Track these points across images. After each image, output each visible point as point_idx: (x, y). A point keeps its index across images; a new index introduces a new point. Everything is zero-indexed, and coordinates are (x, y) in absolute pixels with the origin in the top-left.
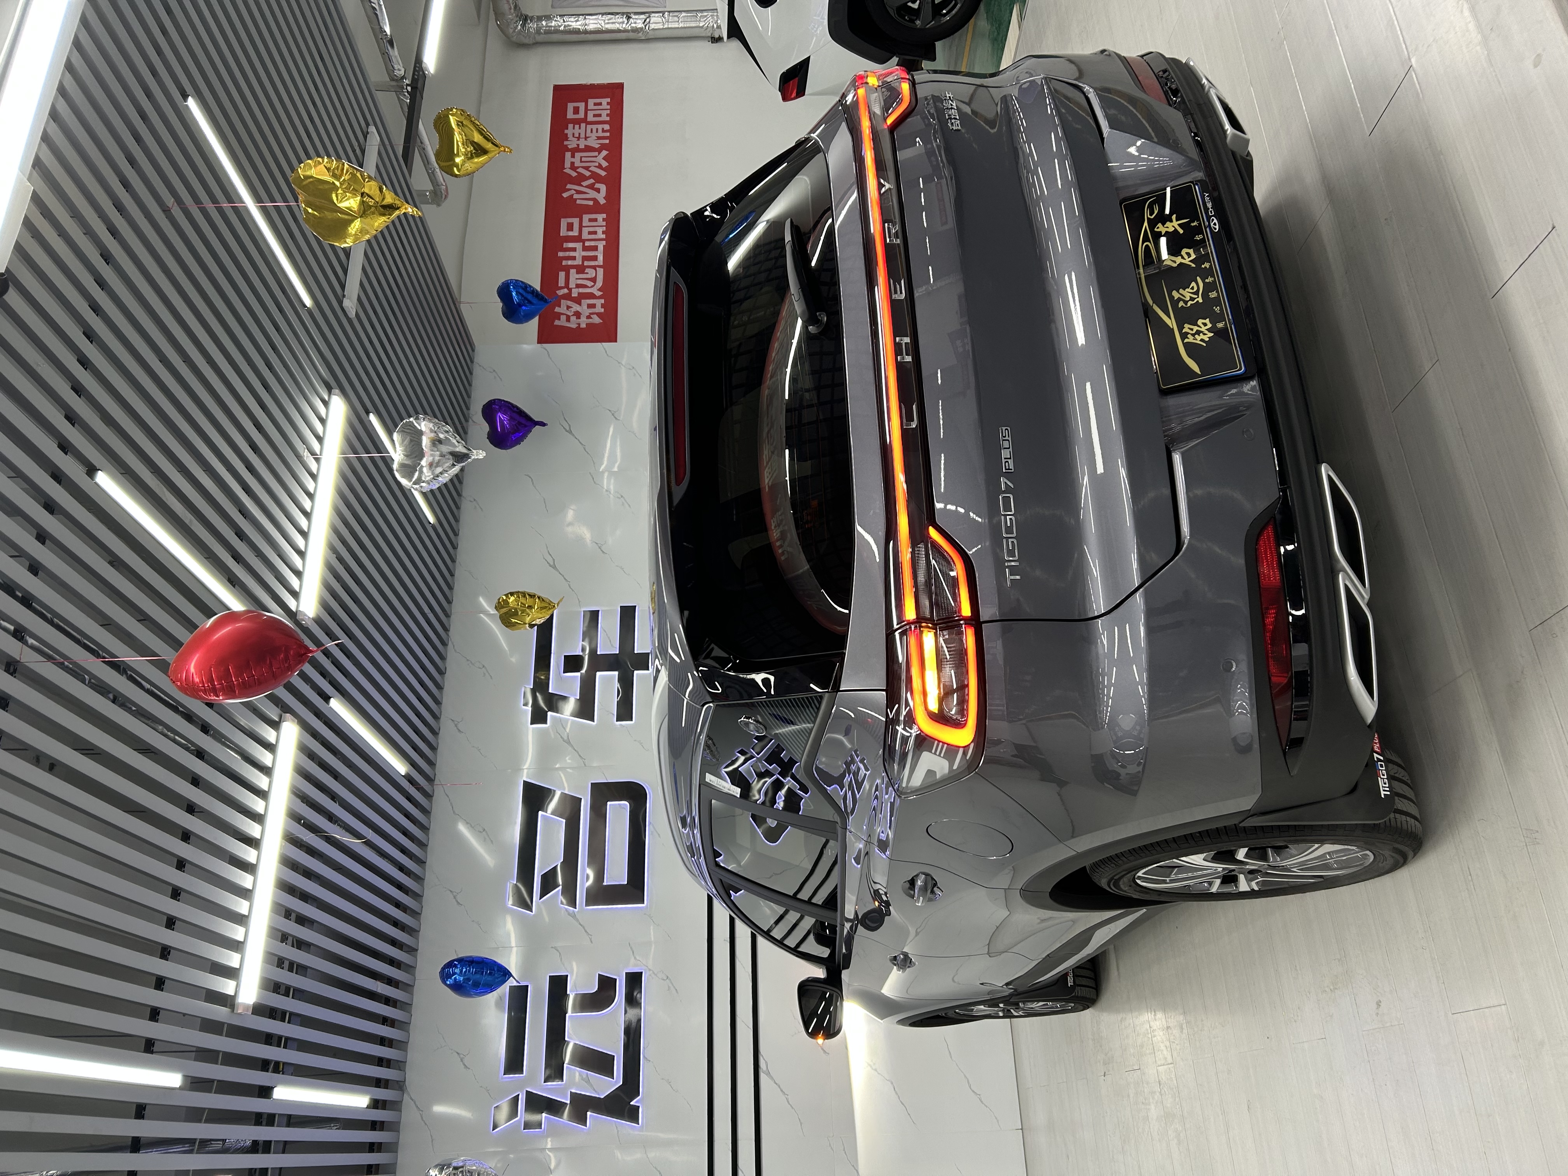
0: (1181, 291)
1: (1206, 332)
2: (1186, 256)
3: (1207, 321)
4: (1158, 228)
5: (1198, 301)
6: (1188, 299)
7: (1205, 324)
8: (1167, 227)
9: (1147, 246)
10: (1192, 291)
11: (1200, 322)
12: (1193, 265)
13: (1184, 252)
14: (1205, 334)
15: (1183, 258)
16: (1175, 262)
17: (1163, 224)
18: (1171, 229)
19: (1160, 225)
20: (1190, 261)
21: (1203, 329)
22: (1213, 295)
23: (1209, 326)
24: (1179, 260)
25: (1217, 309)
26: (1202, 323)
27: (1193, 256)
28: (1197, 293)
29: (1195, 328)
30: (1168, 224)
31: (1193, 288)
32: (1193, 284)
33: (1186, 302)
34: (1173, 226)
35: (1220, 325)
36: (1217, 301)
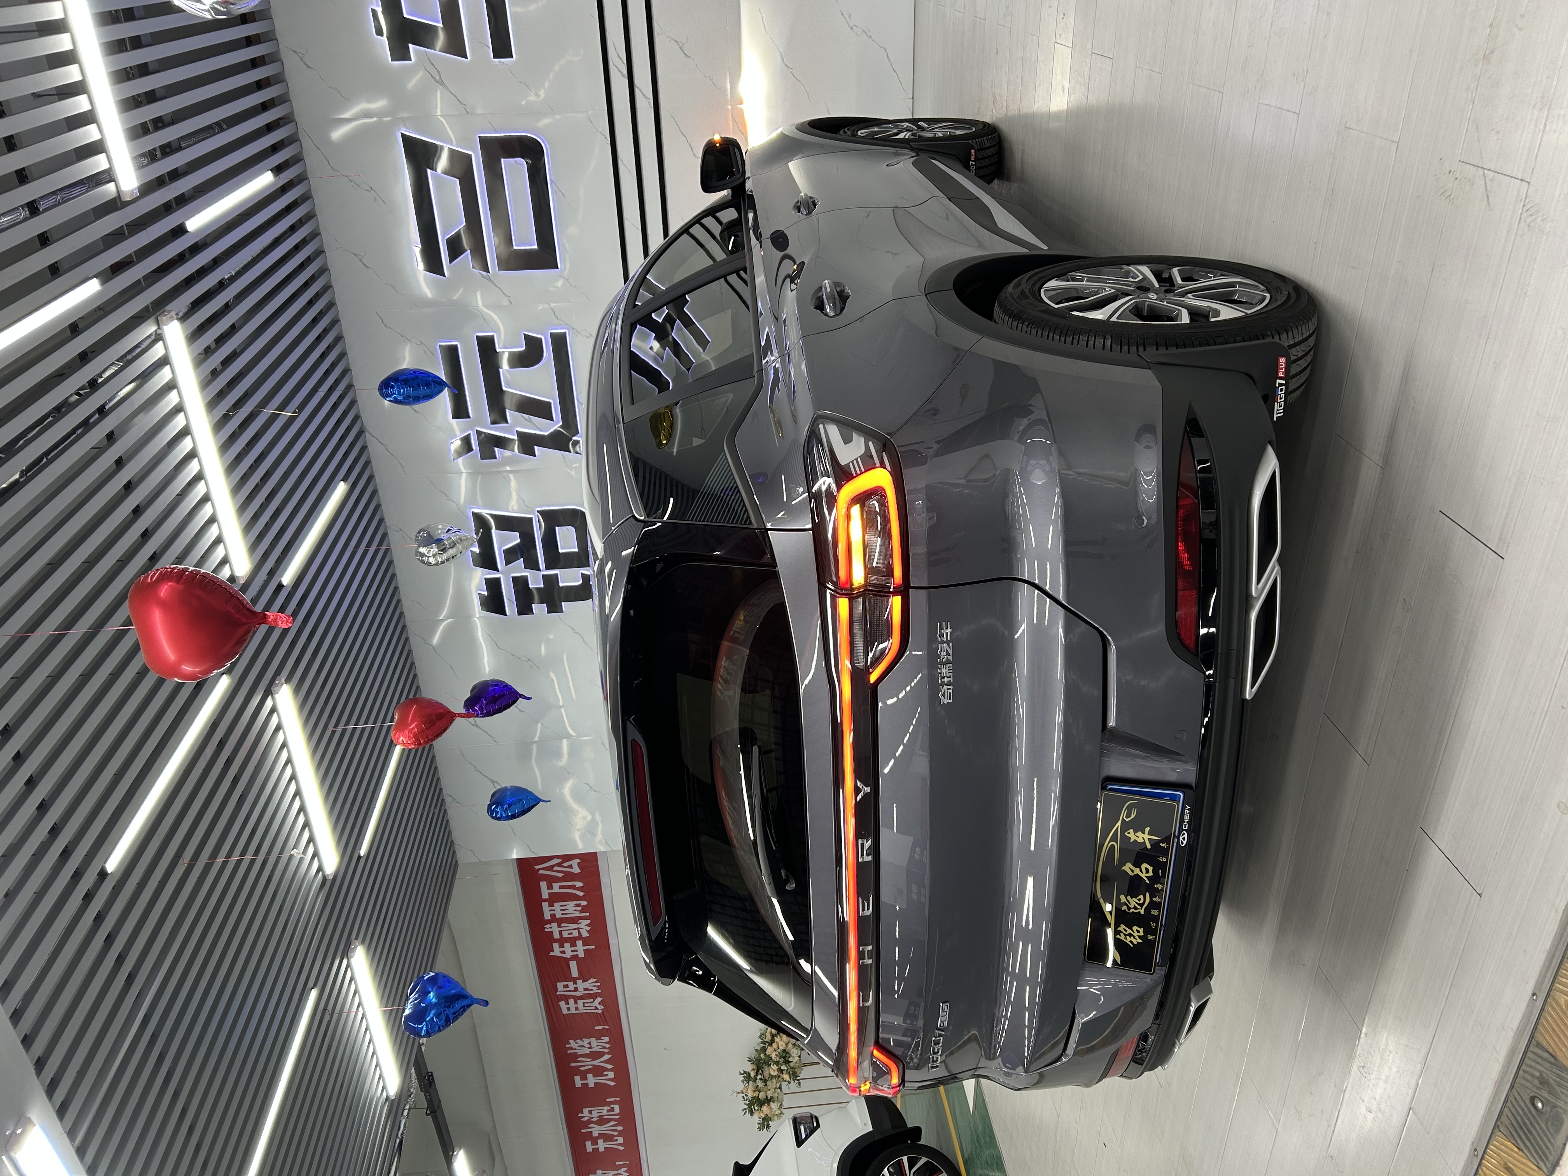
0: (1129, 898)
1: (1137, 938)
2: (1144, 871)
3: (1141, 930)
4: (1129, 833)
5: (1140, 912)
6: (1132, 906)
7: (1138, 932)
8: (1137, 837)
9: (1113, 846)
10: (1138, 902)
11: (1135, 928)
12: (1148, 882)
13: (1144, 866)
14: (1135, 938)
15: (1141, 871)
16: (1132, 871)
17: (1135, 832)
18: (1140, 840)
19: (1131, 831)
20: (1146, 877)
21: (1136, 934)
22: (1155, 912)
23: (1142, 934)
24: (1137, 871)
25: (1153, 925)
26: (1137, 930)
27: (1151, 874)
28: (1141, 905)
29: (1129, 931)
30: (1139, 834)
31: (1139, 900)
32: (1141, 897)
33: (1129, 908)
34: (1143, 838)
35: (1150, 937)
36: (1156, 919)
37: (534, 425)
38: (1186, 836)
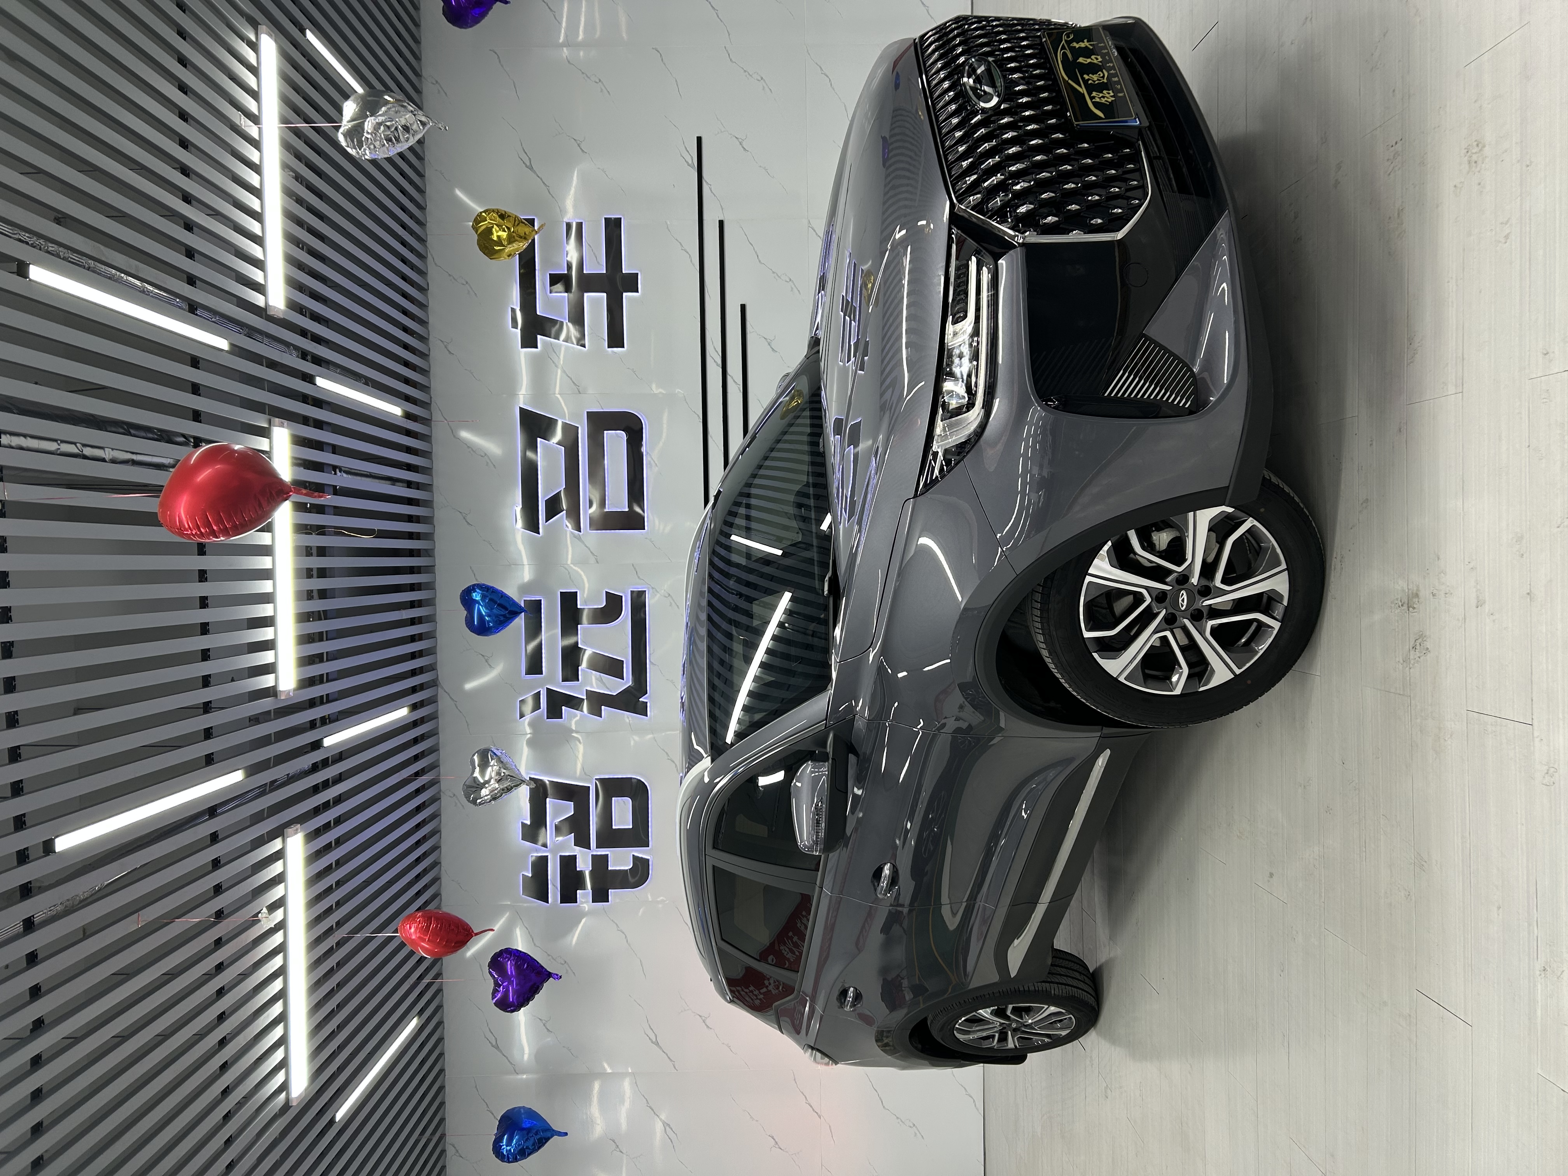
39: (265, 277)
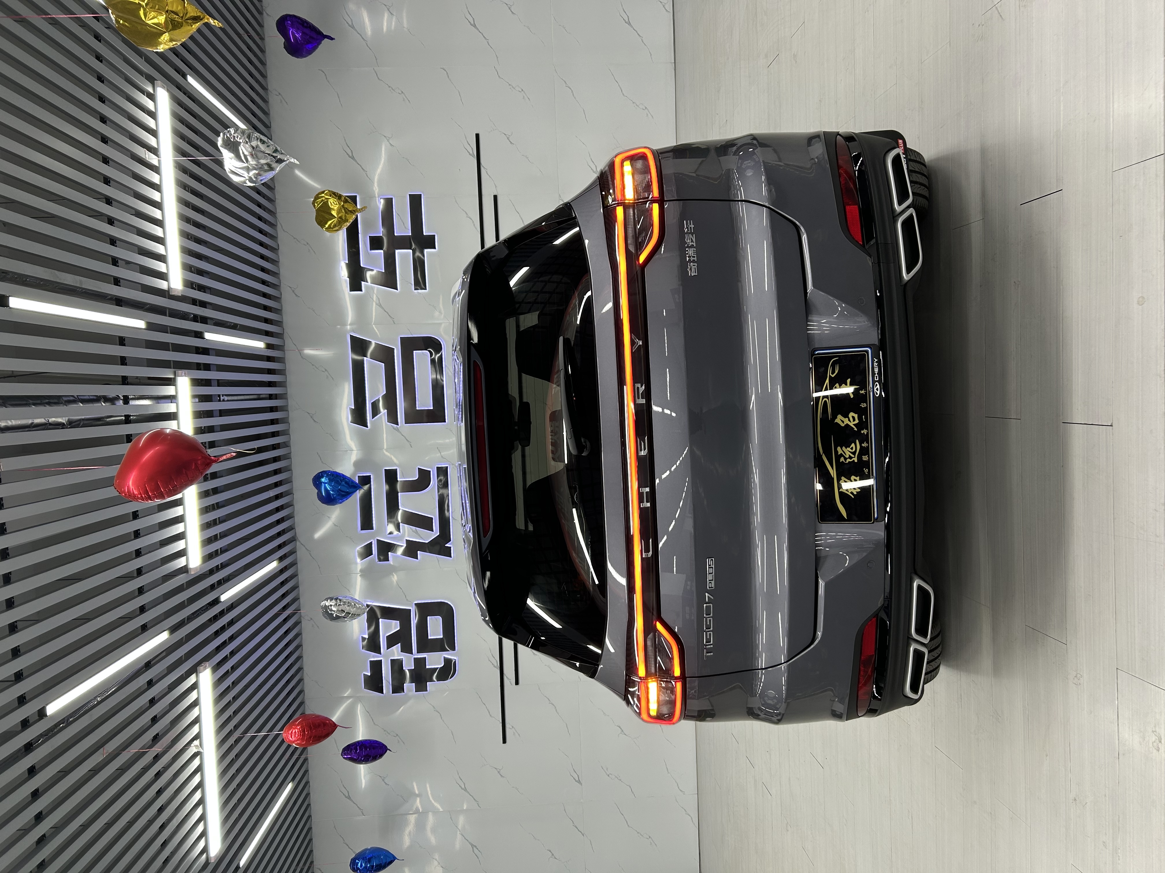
0: (844, 449)
2: (852, 420)
12: (856, 430)
13: (851, 415)
15: (849, 420)
20: (854, 424)
24: (846, 421)
27: (857, 421)
32: (853, 445)
37: (419, 535)
38: (878, 386)
39: (167, 267)
